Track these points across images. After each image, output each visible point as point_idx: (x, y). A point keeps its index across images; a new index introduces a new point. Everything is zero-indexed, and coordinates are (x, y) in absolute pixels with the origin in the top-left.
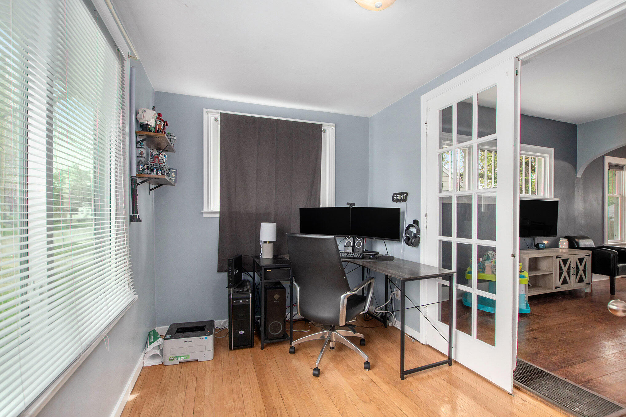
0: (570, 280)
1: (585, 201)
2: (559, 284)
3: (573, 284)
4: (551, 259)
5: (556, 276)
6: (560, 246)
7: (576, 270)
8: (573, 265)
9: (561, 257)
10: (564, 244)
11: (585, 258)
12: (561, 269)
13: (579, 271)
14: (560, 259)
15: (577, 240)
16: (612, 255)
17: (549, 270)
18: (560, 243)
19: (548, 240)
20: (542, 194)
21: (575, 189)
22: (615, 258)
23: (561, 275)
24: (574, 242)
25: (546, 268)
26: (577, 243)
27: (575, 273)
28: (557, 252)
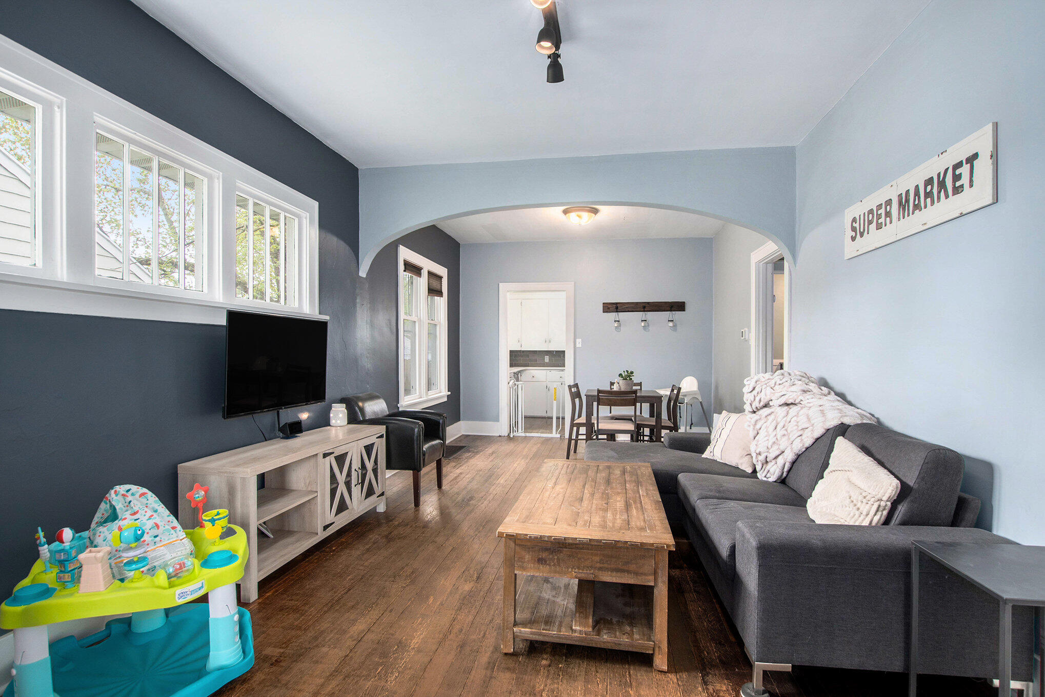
0: (351, 499)
1: (372, 325)
2: (330, 517)
3: (358, 506)
4: (313, 461)
5: (323, 502)
6: (333, 422)
7: (362, 473)
8: (356, 465)
9: (333, 453)
10: (339, 414)
11: (375, 444)
12: (333, 476)
13: (366, 473)
14: (332, 458)
15: (360, 404)
16: (416, 430)
17: (309, 489)
18: (331, 415)
19: (308, 411)
20: (297, 305)
21: (358, 301)
22: (420, 436)
23: (333, 492)
24: (357, 408)
25: (303, 484)
26: (362, 410)
27: (360, 481)
28: (327, 440)
